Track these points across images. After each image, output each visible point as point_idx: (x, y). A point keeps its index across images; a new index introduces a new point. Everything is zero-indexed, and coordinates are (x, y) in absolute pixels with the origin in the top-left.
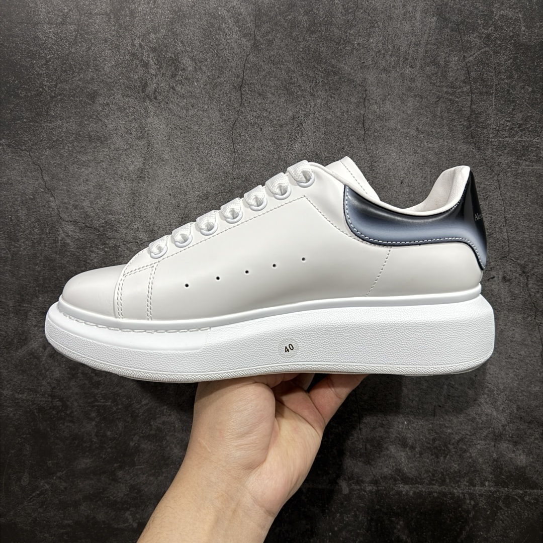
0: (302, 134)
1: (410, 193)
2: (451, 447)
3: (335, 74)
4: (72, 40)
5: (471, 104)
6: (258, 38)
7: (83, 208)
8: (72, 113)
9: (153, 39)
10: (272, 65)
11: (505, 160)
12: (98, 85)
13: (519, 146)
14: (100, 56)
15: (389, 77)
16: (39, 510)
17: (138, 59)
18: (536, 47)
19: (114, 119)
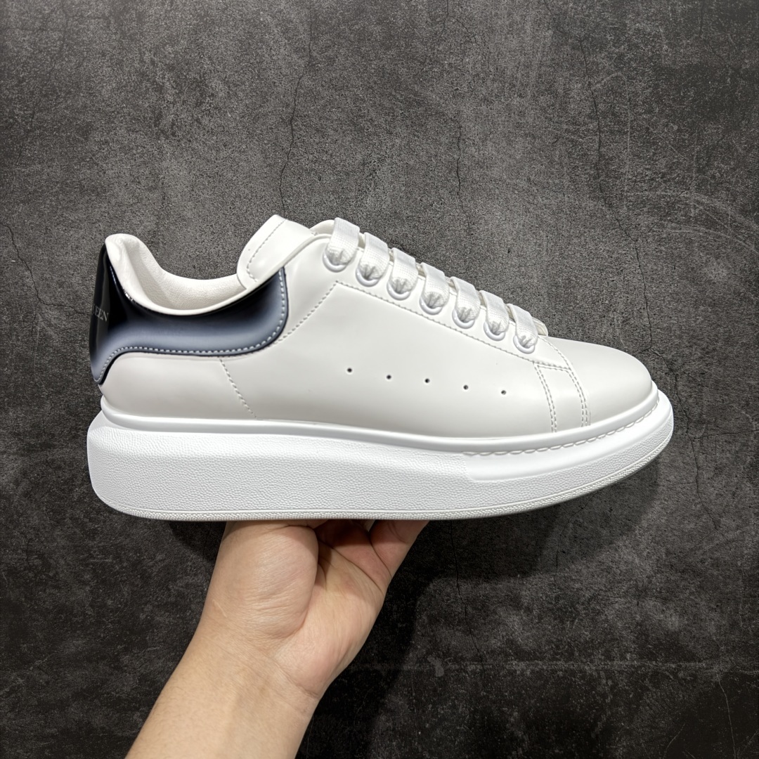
0: (376, 185)
1: (520, 266)
2: (580, 607)
3: (419, 104)
4: (55, 52)
5: (599, 147)
6: (315, 54)
7: (71, 285)
8: (56, 154)
9: (170, 53)
10: (334, 91)
11: (645, 220)
12: (93, 116)
13: (663, 203)
14: (95, 76)
15: (491, 109)
16: (9, 715)
17: (148, 80)
18: (682, 72)
19: (116, 162)
